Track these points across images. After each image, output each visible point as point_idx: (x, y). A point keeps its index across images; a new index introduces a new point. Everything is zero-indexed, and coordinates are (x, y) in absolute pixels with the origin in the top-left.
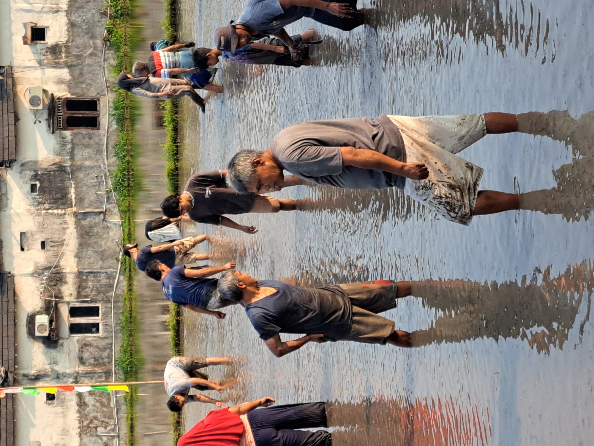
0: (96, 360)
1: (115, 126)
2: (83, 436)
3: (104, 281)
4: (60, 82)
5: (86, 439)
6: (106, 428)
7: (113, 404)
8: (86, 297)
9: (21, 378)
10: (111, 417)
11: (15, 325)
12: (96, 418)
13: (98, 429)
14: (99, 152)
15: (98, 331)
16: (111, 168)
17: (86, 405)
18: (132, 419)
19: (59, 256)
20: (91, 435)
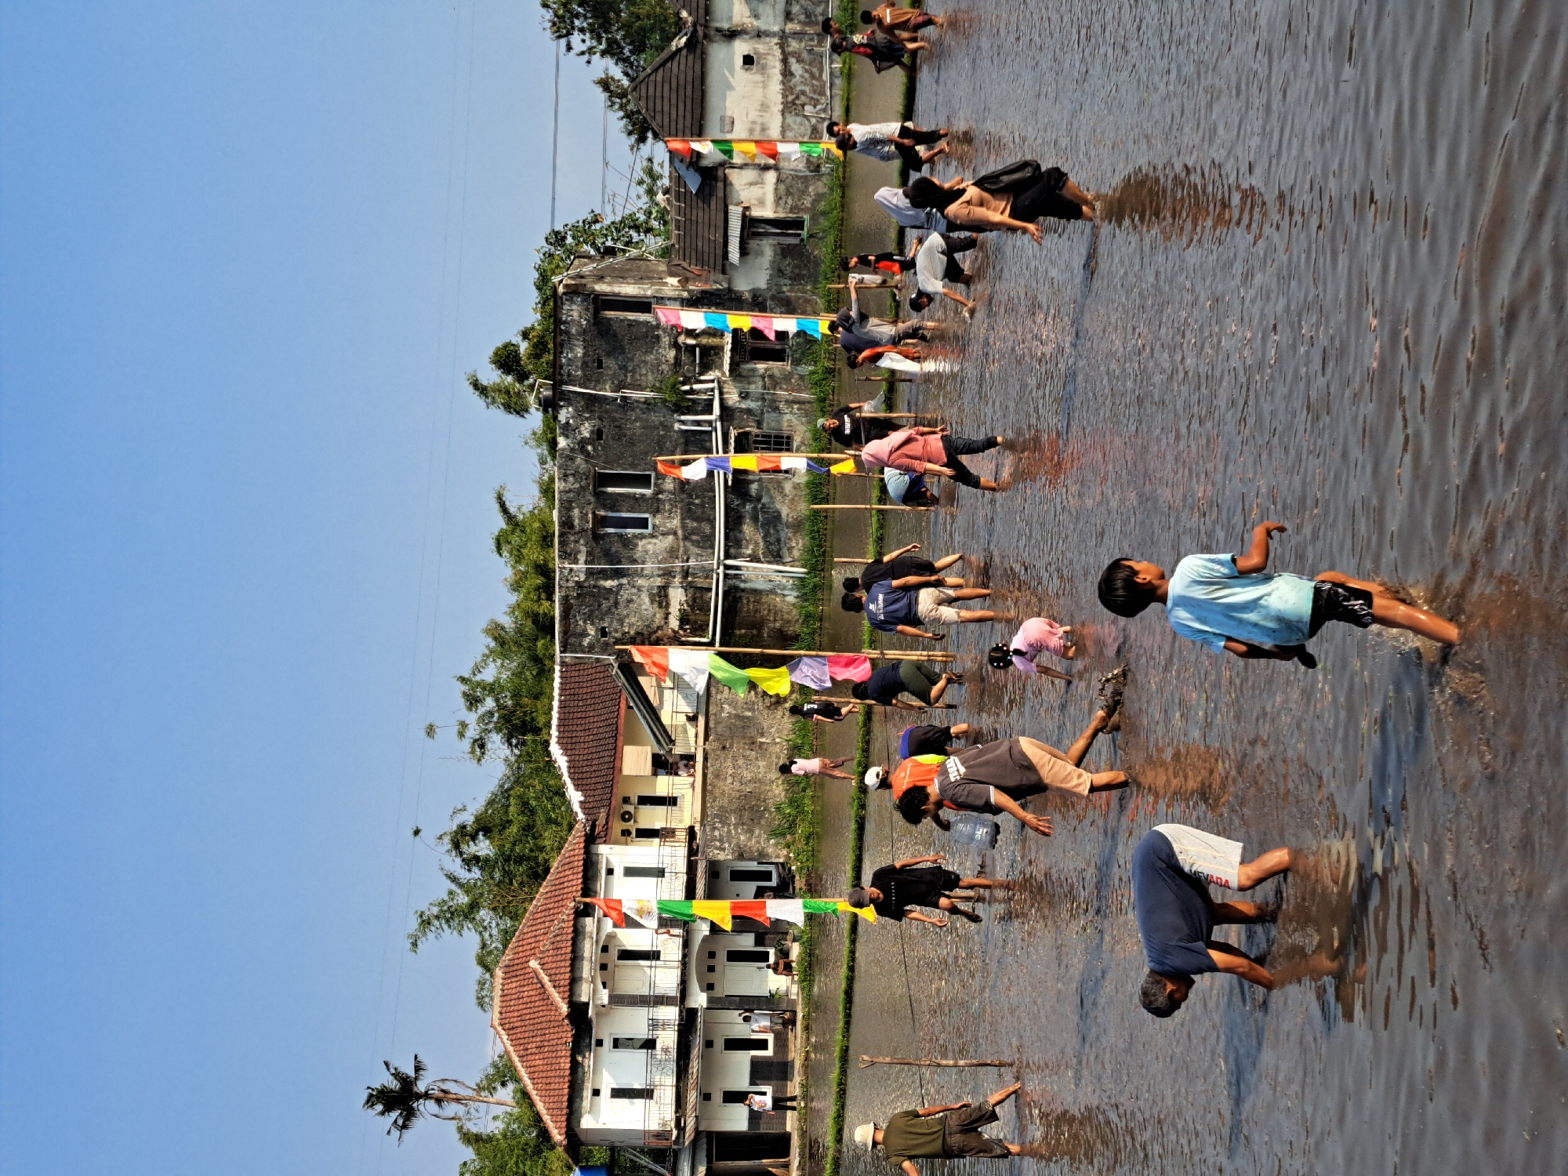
0: (808, 16)
2: (787, 115)
5: (790, 119)
6: (815, 107)
7: (826, 76)
9: (712, 33)
10: (822, 93)
12: (803, 93)
13: (806, 107)
17: (792, 74)
18: (848, 99)
20: (797, 115)
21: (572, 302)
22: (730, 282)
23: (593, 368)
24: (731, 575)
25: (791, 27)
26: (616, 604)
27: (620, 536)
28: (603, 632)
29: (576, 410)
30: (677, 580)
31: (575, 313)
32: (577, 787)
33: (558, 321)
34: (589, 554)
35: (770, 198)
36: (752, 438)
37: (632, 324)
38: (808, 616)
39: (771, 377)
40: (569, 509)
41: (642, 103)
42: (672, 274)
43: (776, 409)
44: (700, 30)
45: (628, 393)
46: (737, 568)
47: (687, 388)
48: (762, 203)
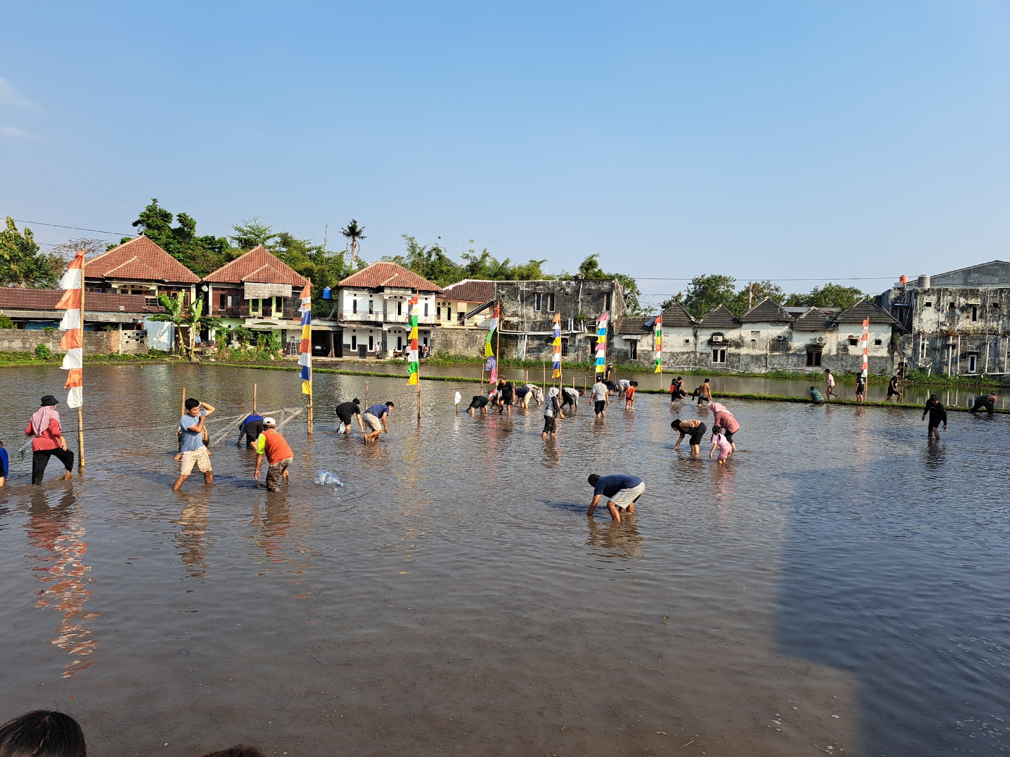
0: (702, 360)
1: (807, 373)
2: (670, 354)
3: (736, 365)
4: (830, 351)
5: (668, 354)
6: (673, 363)
7: (682, 366)
8: (729, 357)
9: (696, 329)
10: (677, 365)
11: (719, 328)
12: (677, 359)
13: (673, 360)
14: (795, 366)
15: (714, 361)
16: (787, 371)
17: (683, 355)
19: (748, 346)
20: (670, 357)
21: (609, 285)
22: (616, 336)
23: (588, 292)
24: (523, 337)
25: (698, 354)
26: (513, 300)
27: (534, 301)
28: (503, 296)
29: (574, 287)
30: (520, 320)
31: (606, 286)
32: (454, 288)
33: (603, 281)
34: (528, 291)
35: (643, 348)
36: (566, 343)
37: (602, 304)
38: (509, 362)
39: (586, 349)
40: (543, 285)
41: (673, 307)
42: (618, 317)
43: (575, 351)
44: (696, 326)
45: (580, 304)
46: (524, 339)
47: (582, 322)
48: (641, 346)
